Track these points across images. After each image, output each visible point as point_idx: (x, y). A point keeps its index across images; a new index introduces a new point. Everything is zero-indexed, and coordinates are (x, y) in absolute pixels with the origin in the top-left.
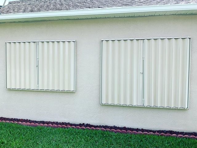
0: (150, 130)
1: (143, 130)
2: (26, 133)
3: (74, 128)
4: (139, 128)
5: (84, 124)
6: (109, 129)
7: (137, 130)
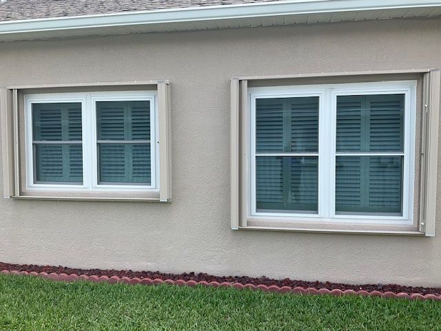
0: (346, 283)
1: (329, 285)
2: (60, 300)
3: (170, 283)
4: (320, 281)
5: (193, 273)
6: (253, 283)
7: (317, 285)
